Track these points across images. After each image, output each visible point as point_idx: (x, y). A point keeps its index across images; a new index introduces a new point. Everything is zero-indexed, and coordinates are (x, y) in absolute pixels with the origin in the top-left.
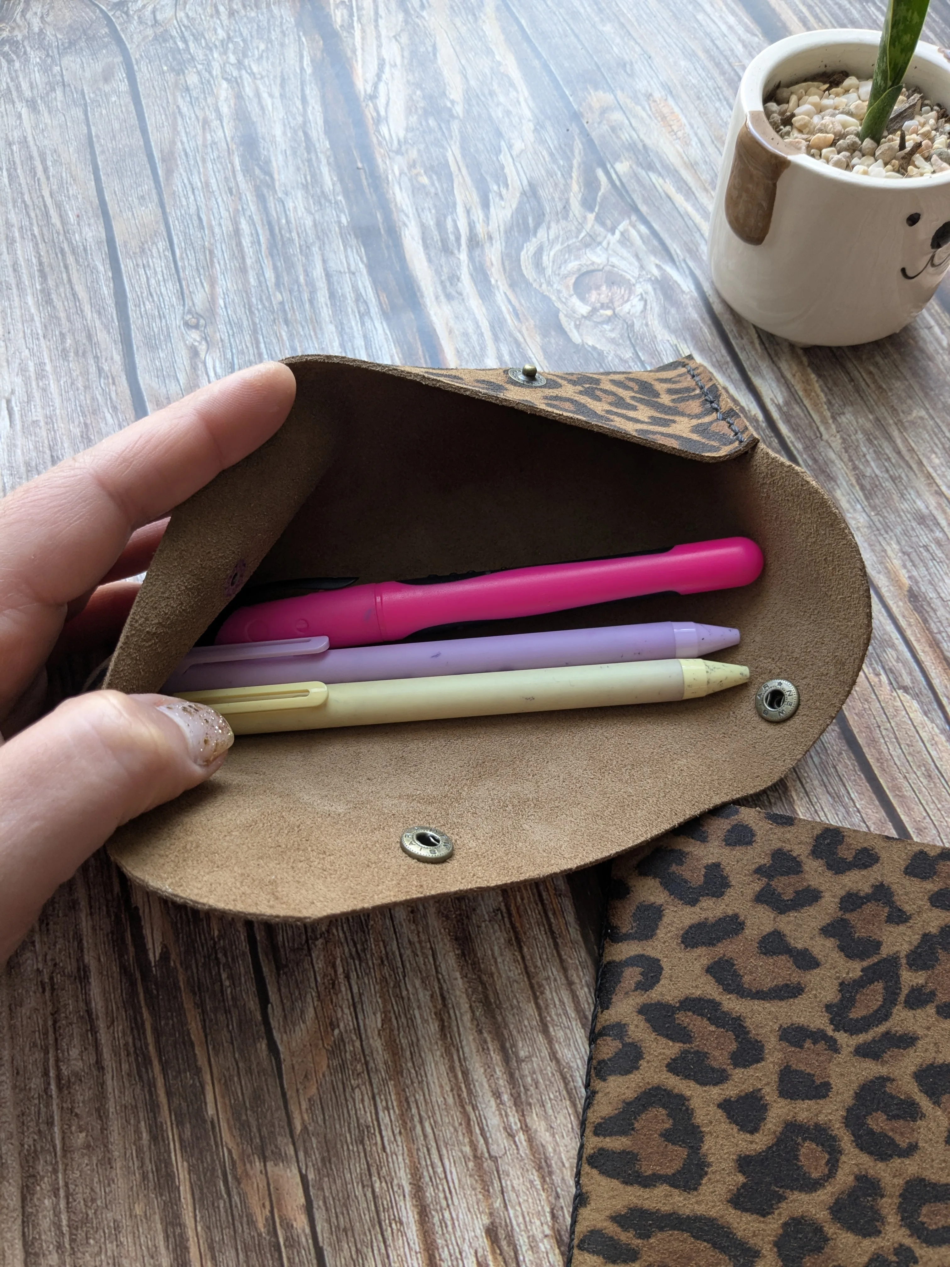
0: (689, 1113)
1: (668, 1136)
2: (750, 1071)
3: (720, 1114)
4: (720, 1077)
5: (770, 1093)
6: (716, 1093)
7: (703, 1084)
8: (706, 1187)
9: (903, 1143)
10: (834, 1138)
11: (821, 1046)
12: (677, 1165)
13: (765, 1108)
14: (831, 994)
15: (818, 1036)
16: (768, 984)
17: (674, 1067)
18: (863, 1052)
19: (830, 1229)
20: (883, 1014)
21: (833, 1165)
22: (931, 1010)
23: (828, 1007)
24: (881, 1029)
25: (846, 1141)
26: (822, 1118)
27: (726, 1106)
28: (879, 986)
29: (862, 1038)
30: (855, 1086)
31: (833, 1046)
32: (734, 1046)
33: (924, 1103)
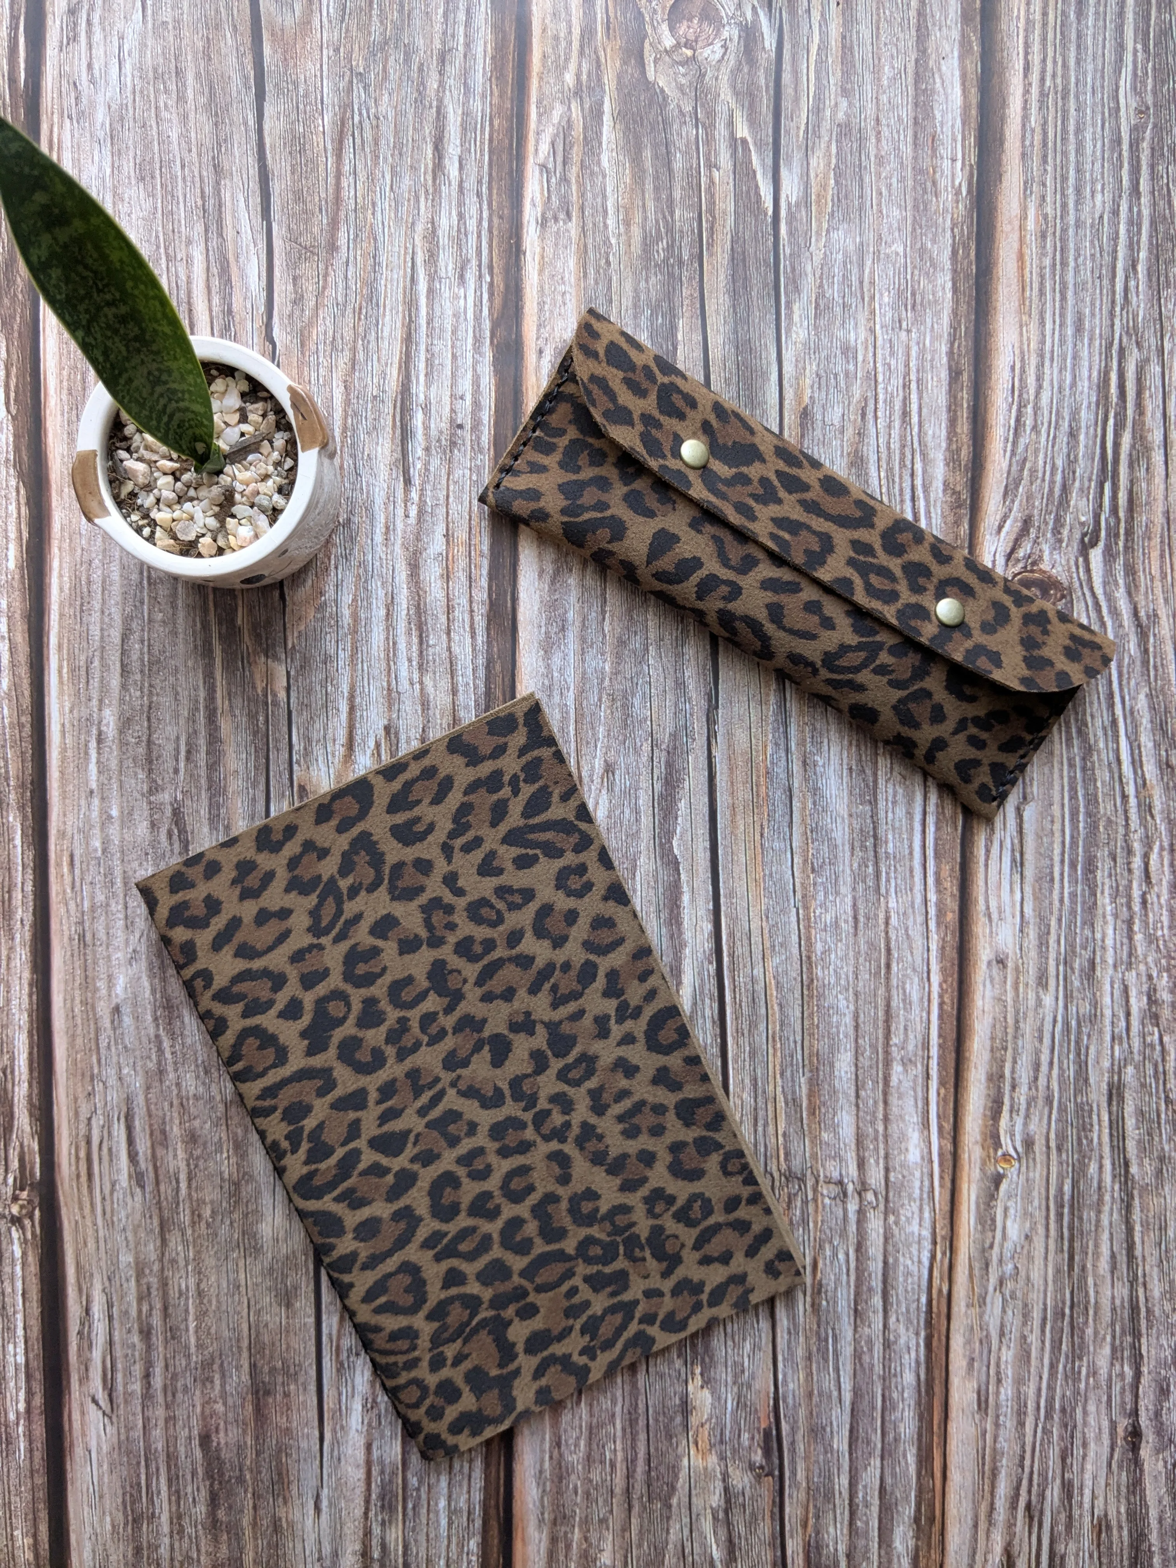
0: (265, 1031)
1: (261, 1048)
2: (285, 990)
3: (281, 1021)
4: (271, 1003)
5: (299, 993)
6: (273, 1012)
7: (263, 1013)
8: (291, 1057)
9: (377, 970)
10: (343, 992)
11: (315, 951)
12: (273, 1057)
13: (301, 1002)
14: (306, 921)
15: (311, 948)
16: (270, 940)
17: (245, 1015)
18: (337, 940)
19: (360, 1034)
20: (339, 912)
21: (348, 1005)
22: (363, 893)
23: (309, 930)
24: (342, 920)
25: (349, 989)
26: (332, 987)
27: (281, 1015)
28: (330, 899)
29: (334, 933)
30: (341, 959)
31: (321, 948)
32: (270, 984)
33: (380, 943)
